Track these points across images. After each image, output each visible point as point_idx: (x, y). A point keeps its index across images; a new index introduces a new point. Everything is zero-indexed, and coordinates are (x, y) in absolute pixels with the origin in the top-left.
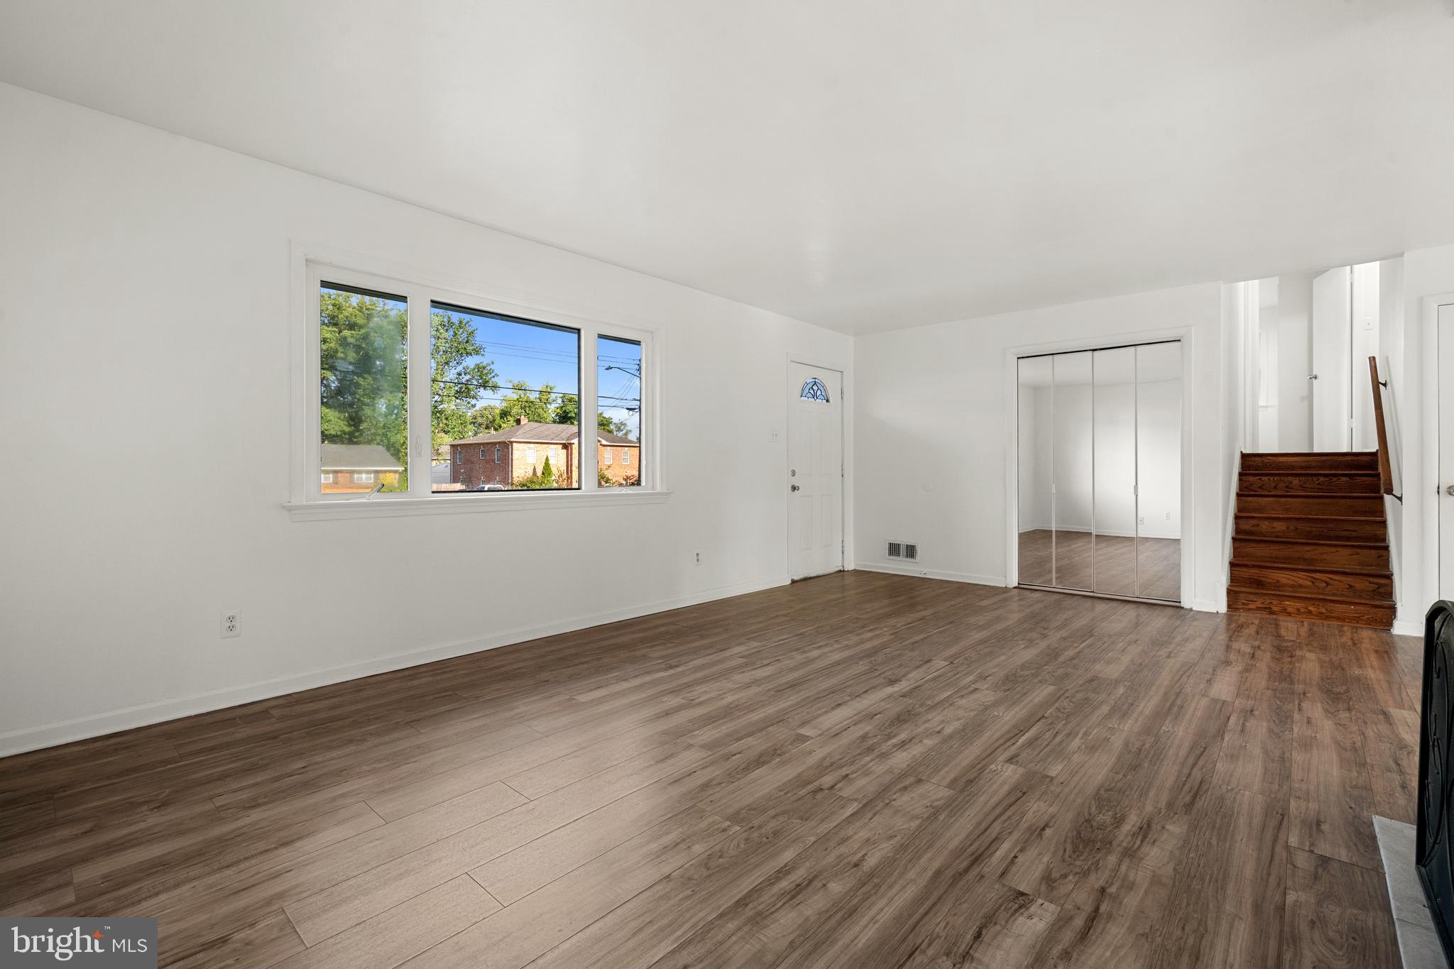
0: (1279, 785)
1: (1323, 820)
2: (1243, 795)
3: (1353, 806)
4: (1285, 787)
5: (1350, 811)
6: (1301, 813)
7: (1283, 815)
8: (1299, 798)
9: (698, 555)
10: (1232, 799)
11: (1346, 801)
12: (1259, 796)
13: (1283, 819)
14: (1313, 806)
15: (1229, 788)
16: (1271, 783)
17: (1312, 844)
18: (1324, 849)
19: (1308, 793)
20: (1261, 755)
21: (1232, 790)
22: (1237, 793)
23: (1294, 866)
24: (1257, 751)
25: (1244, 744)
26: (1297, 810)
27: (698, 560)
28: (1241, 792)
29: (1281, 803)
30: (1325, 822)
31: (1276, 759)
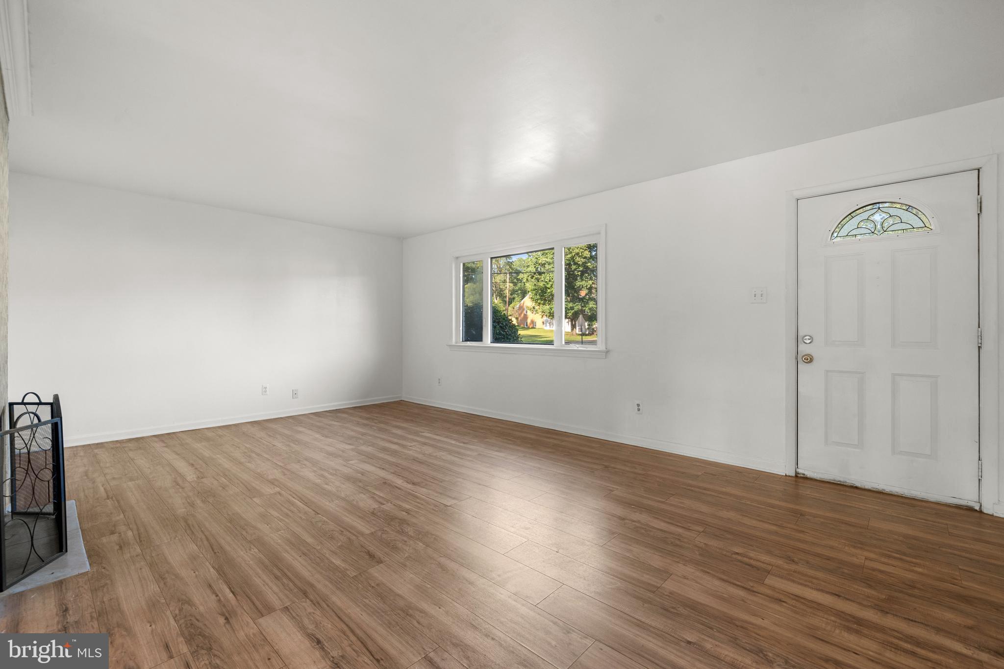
0: (152, 557)
1: (119, 551)
2: (167, 539)
3: (103, 570)
4: (148, 558)
5: (104, 565)
6: (132, 548)
7: (141, 541)
8: (137, 556)
9: (638, 405)
10: (171, 534)
11: (108, 570)
12: (158, 544)
13: (140, 539)
14: (127, 556)
15: (177, 538)
16: (158, 555)
17: (120, 536)
18: (115, 538)
19: (133, 562)
20: (179, 572)
21: (175, 538)
22: (171, 538)
23: (125, 525)
24: (184, 573)
25: (197, 573)
26: (135, 548)
27: (639, 410)
28: (169, 540)
29: (145, 547)
30: (117, 550)
31: (167, 575)
